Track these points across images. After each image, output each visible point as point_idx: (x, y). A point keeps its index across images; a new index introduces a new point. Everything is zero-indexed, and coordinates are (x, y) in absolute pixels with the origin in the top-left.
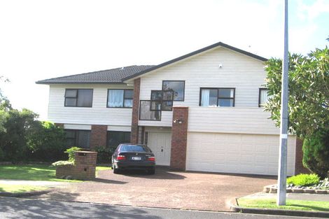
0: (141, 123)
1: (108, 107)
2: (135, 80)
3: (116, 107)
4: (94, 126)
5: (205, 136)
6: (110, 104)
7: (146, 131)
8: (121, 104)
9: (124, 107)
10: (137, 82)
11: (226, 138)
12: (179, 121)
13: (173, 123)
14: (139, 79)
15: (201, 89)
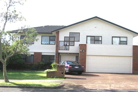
0: (60, 51)
1: (42, 44)
2: (57, 32)
3: (46, 44)
4: (35, 53)
5: (94, 57)
6: (43, 43)
7: (60, 55)
8: (48, 43)
9: (49, 44)
10: (58, 33)
11: (103, 58)
12: (83, 50)
13: (80, 51)
14: (59, 31)
15: (87, 36)
